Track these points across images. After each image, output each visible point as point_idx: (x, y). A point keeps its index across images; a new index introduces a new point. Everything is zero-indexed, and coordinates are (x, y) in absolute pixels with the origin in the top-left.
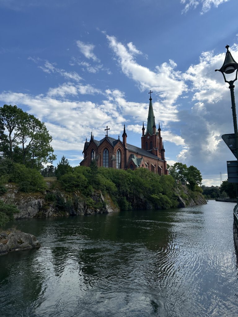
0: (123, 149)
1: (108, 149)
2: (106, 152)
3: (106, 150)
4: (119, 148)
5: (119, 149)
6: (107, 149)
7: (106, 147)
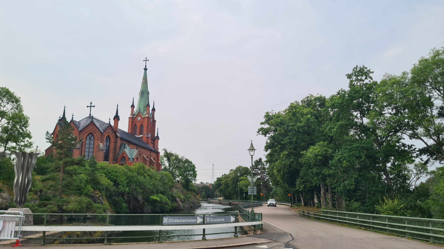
0: (113, 136)
1: (95, 135)
2: (90, 138)
3: (90, 135)
4: (109, 134)
5: (108, 136)
6: (93, 135)
7: (92, 132)
